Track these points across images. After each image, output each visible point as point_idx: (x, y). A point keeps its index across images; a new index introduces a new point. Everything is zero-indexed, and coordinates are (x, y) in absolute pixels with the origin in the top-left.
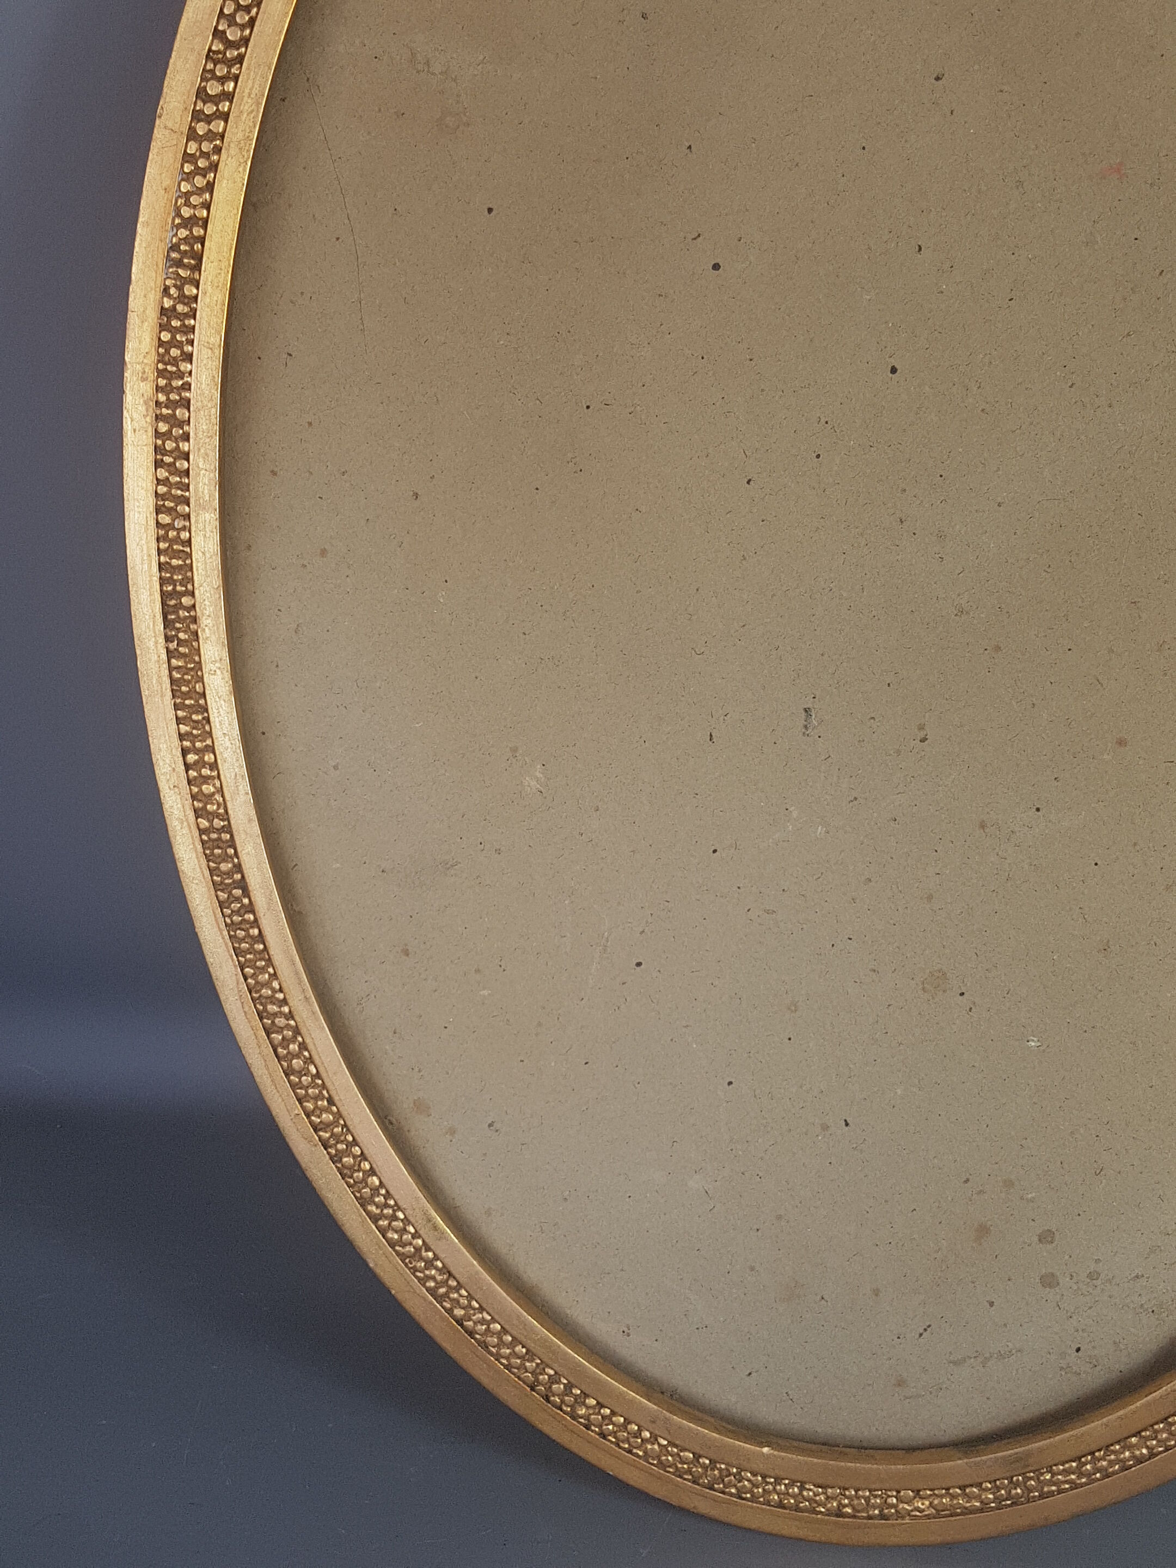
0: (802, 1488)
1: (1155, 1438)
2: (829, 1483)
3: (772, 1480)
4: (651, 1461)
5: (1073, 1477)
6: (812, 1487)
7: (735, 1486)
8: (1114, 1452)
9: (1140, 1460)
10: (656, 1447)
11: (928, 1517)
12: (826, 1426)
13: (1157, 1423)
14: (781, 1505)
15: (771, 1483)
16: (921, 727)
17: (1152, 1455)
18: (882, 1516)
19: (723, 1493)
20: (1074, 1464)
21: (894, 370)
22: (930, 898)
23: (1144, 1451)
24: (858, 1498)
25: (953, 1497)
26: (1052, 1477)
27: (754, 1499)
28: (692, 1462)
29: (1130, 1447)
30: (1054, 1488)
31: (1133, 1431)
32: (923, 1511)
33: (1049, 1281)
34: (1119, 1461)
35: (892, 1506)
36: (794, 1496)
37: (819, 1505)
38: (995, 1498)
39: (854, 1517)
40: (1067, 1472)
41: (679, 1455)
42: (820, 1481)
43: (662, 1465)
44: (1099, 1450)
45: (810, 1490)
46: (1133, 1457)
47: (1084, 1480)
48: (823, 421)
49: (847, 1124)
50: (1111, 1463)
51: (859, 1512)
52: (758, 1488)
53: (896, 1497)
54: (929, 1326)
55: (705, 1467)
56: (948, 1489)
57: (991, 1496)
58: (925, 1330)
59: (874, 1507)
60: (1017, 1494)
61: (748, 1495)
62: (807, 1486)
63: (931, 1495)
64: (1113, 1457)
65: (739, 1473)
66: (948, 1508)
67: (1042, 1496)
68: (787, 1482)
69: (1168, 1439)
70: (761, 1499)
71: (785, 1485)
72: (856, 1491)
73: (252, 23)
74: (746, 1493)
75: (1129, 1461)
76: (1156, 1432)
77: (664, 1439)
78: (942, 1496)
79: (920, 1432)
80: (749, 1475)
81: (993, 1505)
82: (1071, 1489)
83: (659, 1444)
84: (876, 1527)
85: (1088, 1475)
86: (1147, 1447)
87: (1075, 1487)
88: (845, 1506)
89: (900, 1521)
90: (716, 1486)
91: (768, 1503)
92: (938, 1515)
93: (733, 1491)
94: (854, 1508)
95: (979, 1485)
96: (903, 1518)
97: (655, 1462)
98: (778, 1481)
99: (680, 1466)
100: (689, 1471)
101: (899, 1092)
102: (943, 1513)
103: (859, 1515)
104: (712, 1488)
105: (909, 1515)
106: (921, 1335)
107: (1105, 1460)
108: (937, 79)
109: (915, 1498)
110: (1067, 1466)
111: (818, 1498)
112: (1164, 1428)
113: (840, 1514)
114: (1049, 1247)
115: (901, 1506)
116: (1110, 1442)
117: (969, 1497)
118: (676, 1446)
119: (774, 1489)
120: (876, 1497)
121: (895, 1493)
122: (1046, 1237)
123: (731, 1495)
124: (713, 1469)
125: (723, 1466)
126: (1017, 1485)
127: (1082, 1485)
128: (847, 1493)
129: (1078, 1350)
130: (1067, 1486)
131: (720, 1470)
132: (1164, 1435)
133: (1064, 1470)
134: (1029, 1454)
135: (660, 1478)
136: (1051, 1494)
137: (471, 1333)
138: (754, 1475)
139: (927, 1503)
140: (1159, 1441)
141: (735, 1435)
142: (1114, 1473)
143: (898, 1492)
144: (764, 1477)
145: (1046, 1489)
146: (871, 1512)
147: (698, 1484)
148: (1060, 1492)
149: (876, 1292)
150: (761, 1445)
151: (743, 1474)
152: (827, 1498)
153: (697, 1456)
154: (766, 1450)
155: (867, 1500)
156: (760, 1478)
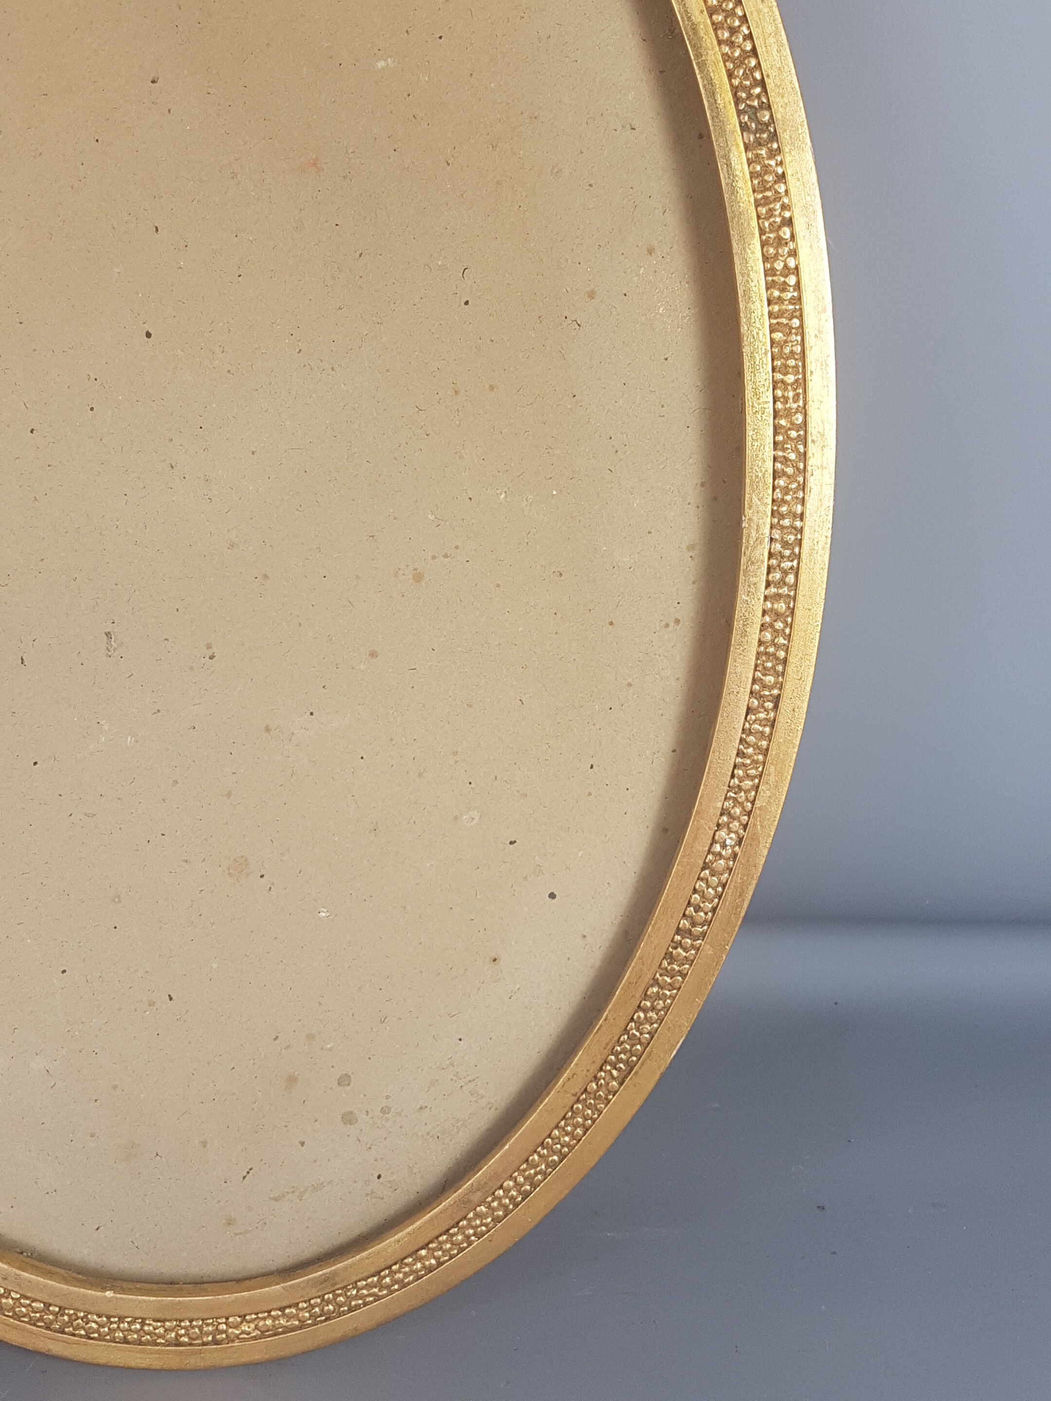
0: (143, 1324)
1: (441, 1249)
2: (168, 1318)
3: (116, 1319)
4: (7, 1313)
5: (376, 1290)
6: (151, 1322)
7: (83, 1328)
8: (407, 1265)
9: (430, 1269)
10: (10, 1301)
11: (255, 1338)
12: (168, 1268)
13: (441, 1235)
14: (125, 1341)
15: (115, 1323)
16: (209, 647)
17: (439, 1264)
18: (215, 1342)
19: (74, 1335)
20: (375, 1279)
21: (148, 335)
22: (229, 794)
23: (433, 1262)
24: (193, 1327)
25: (275, 1318)
26: (358, 1292)
27: (101, 1338)
28: (43, 1311)
29: (421, 1259)
30: (360, 1302)
31: (421, 1245)
32: (249, 1333)
33: (349, 1119)
34: (412, 1272)
35: (225, 1332)
36: (137, 1332)
37: (159, 1337)
38: (311, 1316)
39: (190, 1344)
40: (369, 1286)
41: (30, 1305)
42: (159, 1316)
43: (17, 1317)
44: (395, 1264)
45: (149, 1325)
46: (424, 1267)
47: (385, 1292)
48: (93, 377)
49: (171, 999)
50: (406, 1275)
51: (195, 1340)
52: (104, 1327)
53: (225, 1323)
54: (251, 1169)
55: (56, 1314)
56: (269, 1312)
57: (307, 1315)
58: (248, 1173)
59: (207, 1334)
60: (329, 1310)
61: (96, 1335)
62: (147, 1322)
63: (256, 1319)
64: (407, 1269)
65: (85, 1317)
66: (271, 1328)
67: (351, 1310)
68: (129, 1319)
69: (451, 1249)
70: (108, 1337)
71: (128, 1323)
72: (191, 1321)
74: (93, 1333)
75: (421, 1271)
76: (440, 1243)
77: (17, 1292)
78: (264, 1319)
79: (251, 1263)
80: (95, 1317)
81: (310, 1322)
82: (375, 1301)
83: (13, 1299)
84: (210, 1351)
85: (388, 1287)
86: (434, 1258)
87: (378, 1298)
88: (181, 1336)
89: (230, 1345)
90: (67, 1330)
91: (113, 1340)
92: (263, 1335)
93: (83, 1332)
94: (190, 1338)
95: (296, 1305)
96: (233, 1341)
97: (11, 1314)
98: (121, 1319)
99: (33, 1315)
100: (41, 1319)
101: (215, 966)
102: (267, 1333)
103: (195, 1342)
104: (63, 1332)
105: (238, 1338)
106: (244, 1177)
107: (400, 1272)
108: (153, 82)
109: (242, 1322)
110: (370, 1280)
111: (157, 1331)
112: (447, 1238)
113: (179, 1344)
114: (348, 1088)
115: (230, 1330)
116: (404, 1256)
117: (289, 1317)
118: (27, 1298)
119: (118, 1327)
120: (208, 1325)
121: (224, 1320)
122: (344, 1080)
123: (81, 1336)
124: (62, 1315)
125: (72, 1312)
126: (328, 1302)
127: (383, 1297)
128: (183, 1324)
129: (379, 1177)
130: (371, 1299)
131: (69, 1315)
132: (448, 1246)
133: (366, 1285)
134: (335, 1274)
135: (15, 1327)
136: (358, 1307)
138: (99, 1316)
139: (253, 1326)
140: (443, 1252)
141: (82, 1284)
142: (409, 1284)
143: (227, 1319)
144: (108, 1317)
145: (353, 1303)
146: (205, 1339)
147: (51, 1330)
148: (365, 1304)
149: (204, 1144)
150: (104, 1289)
151: (89, 1316)
152: (166, 1330)
153: (47, 1305)
154: (109, 1294)
155: (200, 1328)
156: (105, 1319)
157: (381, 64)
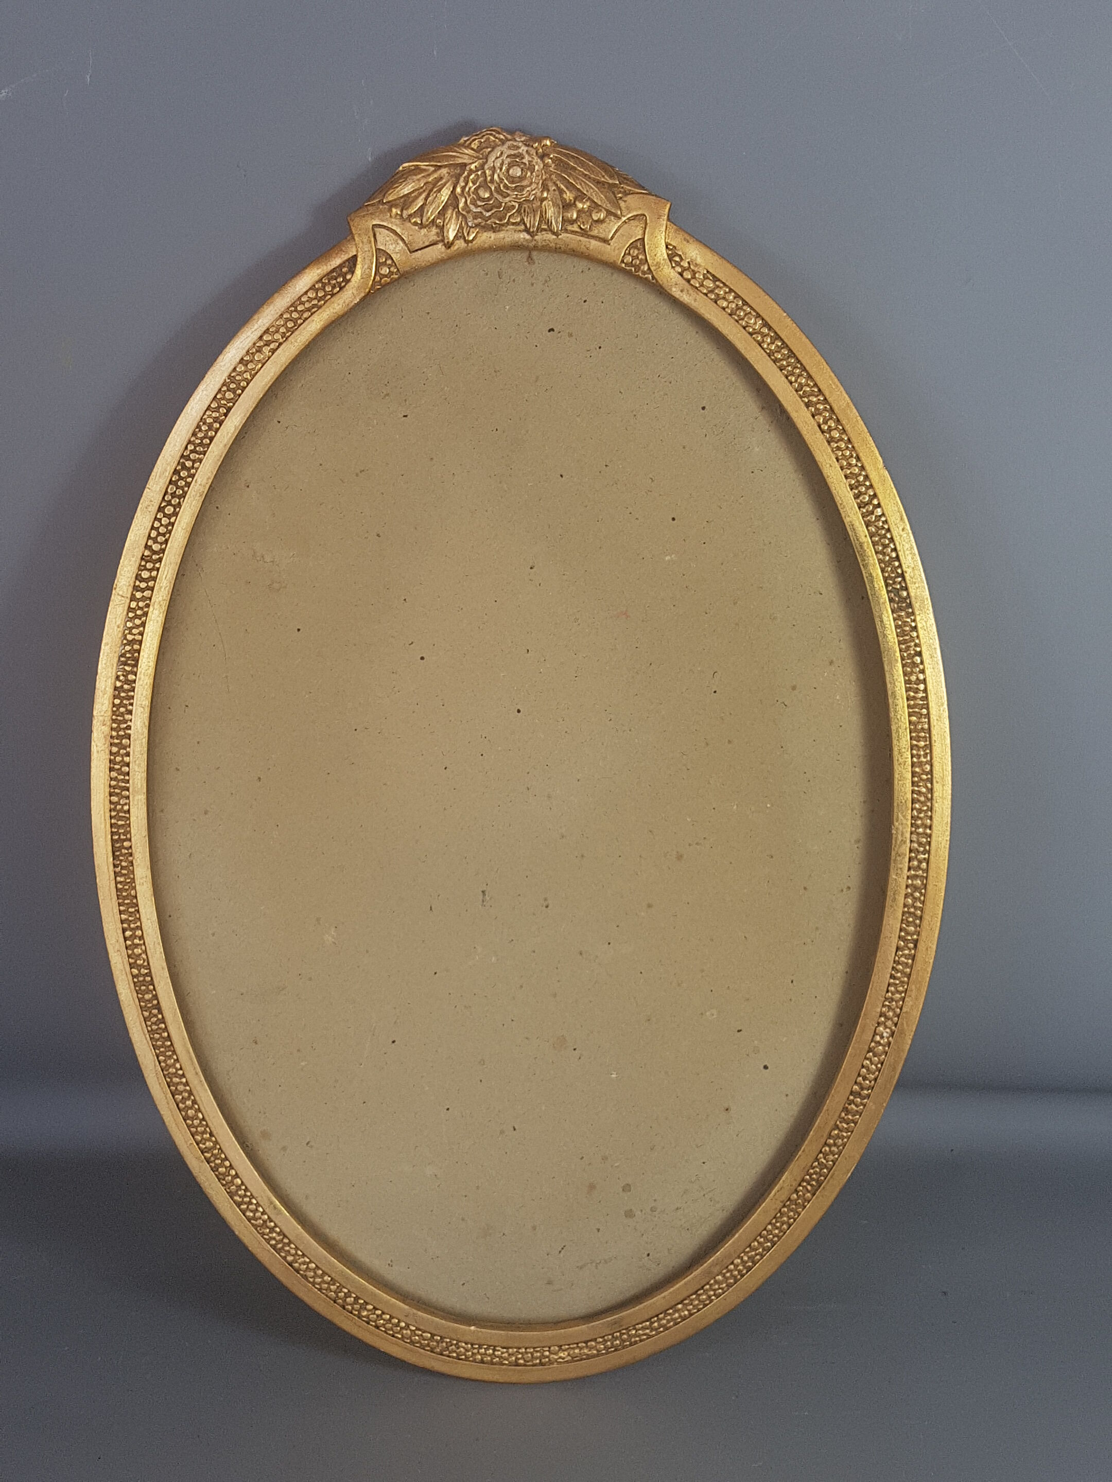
0: (494, 1350)
1: (691, 1304)
2: (510, 1345)
3: (477, 1346)
4: (406, 1340)
5: (648, 1331)
6: (500, 1349)
7: (455, 1352)
8: (670, 1314)
9: (684, 1318)
10: (409, 1332)
11: (567, 1362)
12: (507, 1313)
13: (692, 1295)
14: (482, 1362)
15: (476, 1348)
16: (546, 900)
17: (691, 1315)
18: (541, 1364)
19: (449, 1356)
20: (648, 1323)
21: (519, 711)
22: (555, 995)
23: (686, 1313)
24: (527, 1353)
25: (581, 1349)
26: (636, 1331)
27: (467, 1359)
28: (430, 1339)
29: (678, 1311)
30: (637, 1339)
31: (679, 1301)
32: (563, 1359)
33: (629, 1214)
34: (672, 1320)
35: (547, 1357)
36: (490, 1355)
37: (505, 1359)
38: (605, 1347)
39: (525, 1365)
40: (643, 1328)
41: (421, 1335)
42: (504, 1345)
43: (412, 1343)
44: (661, 1313)
45: (499, 1351)
46: (680, 1316)
47: (654, 1333)
48: (483, 736)
49: (515, 1129)
50: (668, 1321)
51: (528, 1362)
52: (468, 1352)
53: (549, 1351)
54: (564, 1246)
55: (438, 1342)
56: (577, 1344)
57: (602, 1346)
58: (563, 1249)
59: (537, 1358)
60: (617, 1344)
61: (463, 1357)
62: (497, 1348)
63: (568, 1348)
64: (669, 1317)
65: (457, 1344)
66: (579, 1355)
67: (631, 1345)
68: (485, 1347)
69: (698, 1305)
70: (471, 1359)
71: (485, 1348)
72: (526, 1349)
73: (166, 541)
74: (462, 1355)
75: (678, 1319)
76: (692, 1300)
77: (414, 1326)
78: (573, 1348)
79: (562, 1312)
80: (463, 1344)
81: (604, 1352)
82: (648, 1338)
83: (410, 1330)
84: (538, 1370)
85: (656, 1329)
86: (688, 1310)
87: (649, 1337)
88: (519, 1359)
89: (551, 1366)
90: (445, 1353)
91: (474, 1361)
92: (573, 1361)
93: (455, 1355)
94: (525, 1361)
95: (595, 1340)
96: (553, 1364)
97: (408, 1341)
98: (480, 1347)
99: (423, 1342)
100: (428, 1345)
101: (543, 1108)
102: (575, 1359)
103: (528, 1364)
104: (442, 1354)
105: (556, 1361)
106: (560, 1252)
107: (664, 1319)
108: (531, 568)
109: (559, 1350)
110: (644, 1324)
111: (503, 1355)
112: (696, 1298)
113: (517, 1365)
114: (629, 1193)
115: (552, 1356)
116: (667, 1308)
117: (591, 1348)
118: (419, 1330)
119: (478, 1352)
120: (537, 1352)
121: (547, 1349)
122: (627, 1188)
123: (453, 1357)
124: (442, 1342)
125: (448, 1340)
126: (616, 1338)
127: (653, 1336)
128: (520, 1351)
129: (648, 1255)
130: (645, 1337)
131: (447, 1342)
132: (697, 1302)
133: (642, 1327)
134: (622, 1319)
135: (411, 1350)
136: (636, 1342)
137: (297, 1271)
138: (466, 1344)
139: (566, 1353)
140: (694, 1306)
141: (456, 1321)
142: (671, 1327)
143: (550, 1348)
144: (472, 1345)
145: (633, 1340)
146: (534, 1362)
147: (434, 1353)
148: (641, 1341)
149: (534, 1228)
150: (470, 1326)
151: (460, 1344)
152: (509, 1355)
153: (433, 1335)
154: (473, 1328)
155: (532, 1354)
156: (469, 1346)
157: (668, 558)
